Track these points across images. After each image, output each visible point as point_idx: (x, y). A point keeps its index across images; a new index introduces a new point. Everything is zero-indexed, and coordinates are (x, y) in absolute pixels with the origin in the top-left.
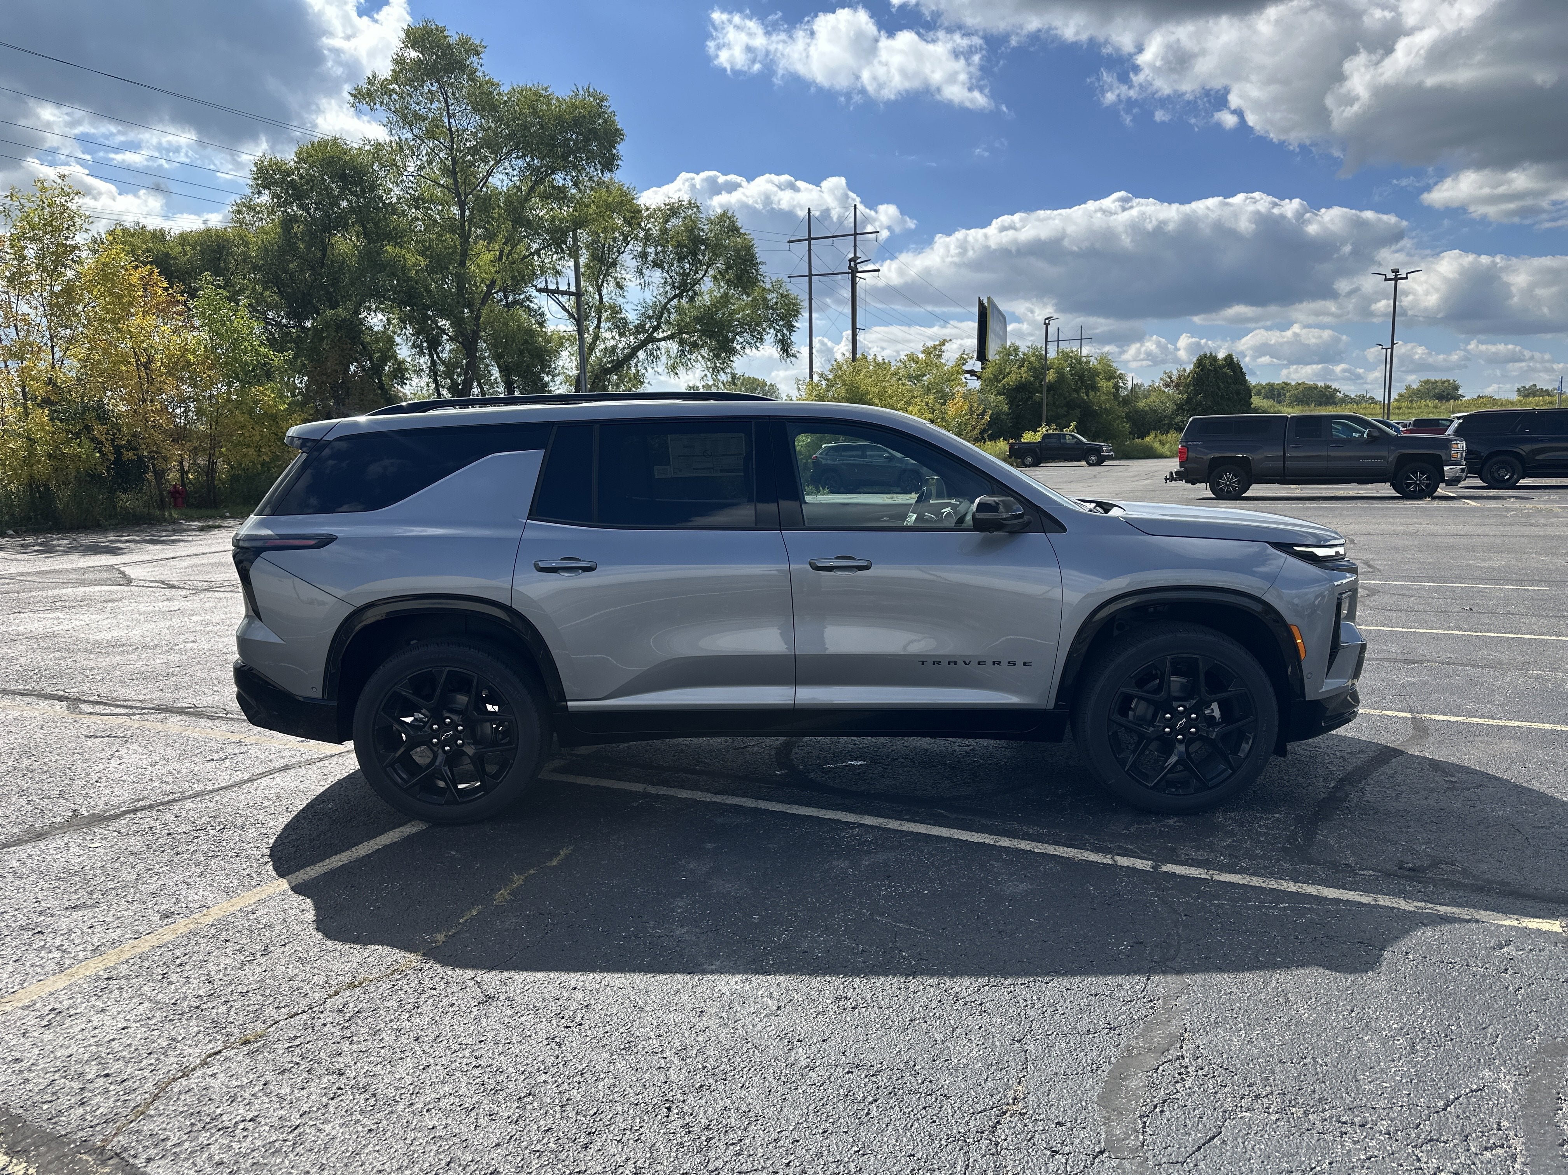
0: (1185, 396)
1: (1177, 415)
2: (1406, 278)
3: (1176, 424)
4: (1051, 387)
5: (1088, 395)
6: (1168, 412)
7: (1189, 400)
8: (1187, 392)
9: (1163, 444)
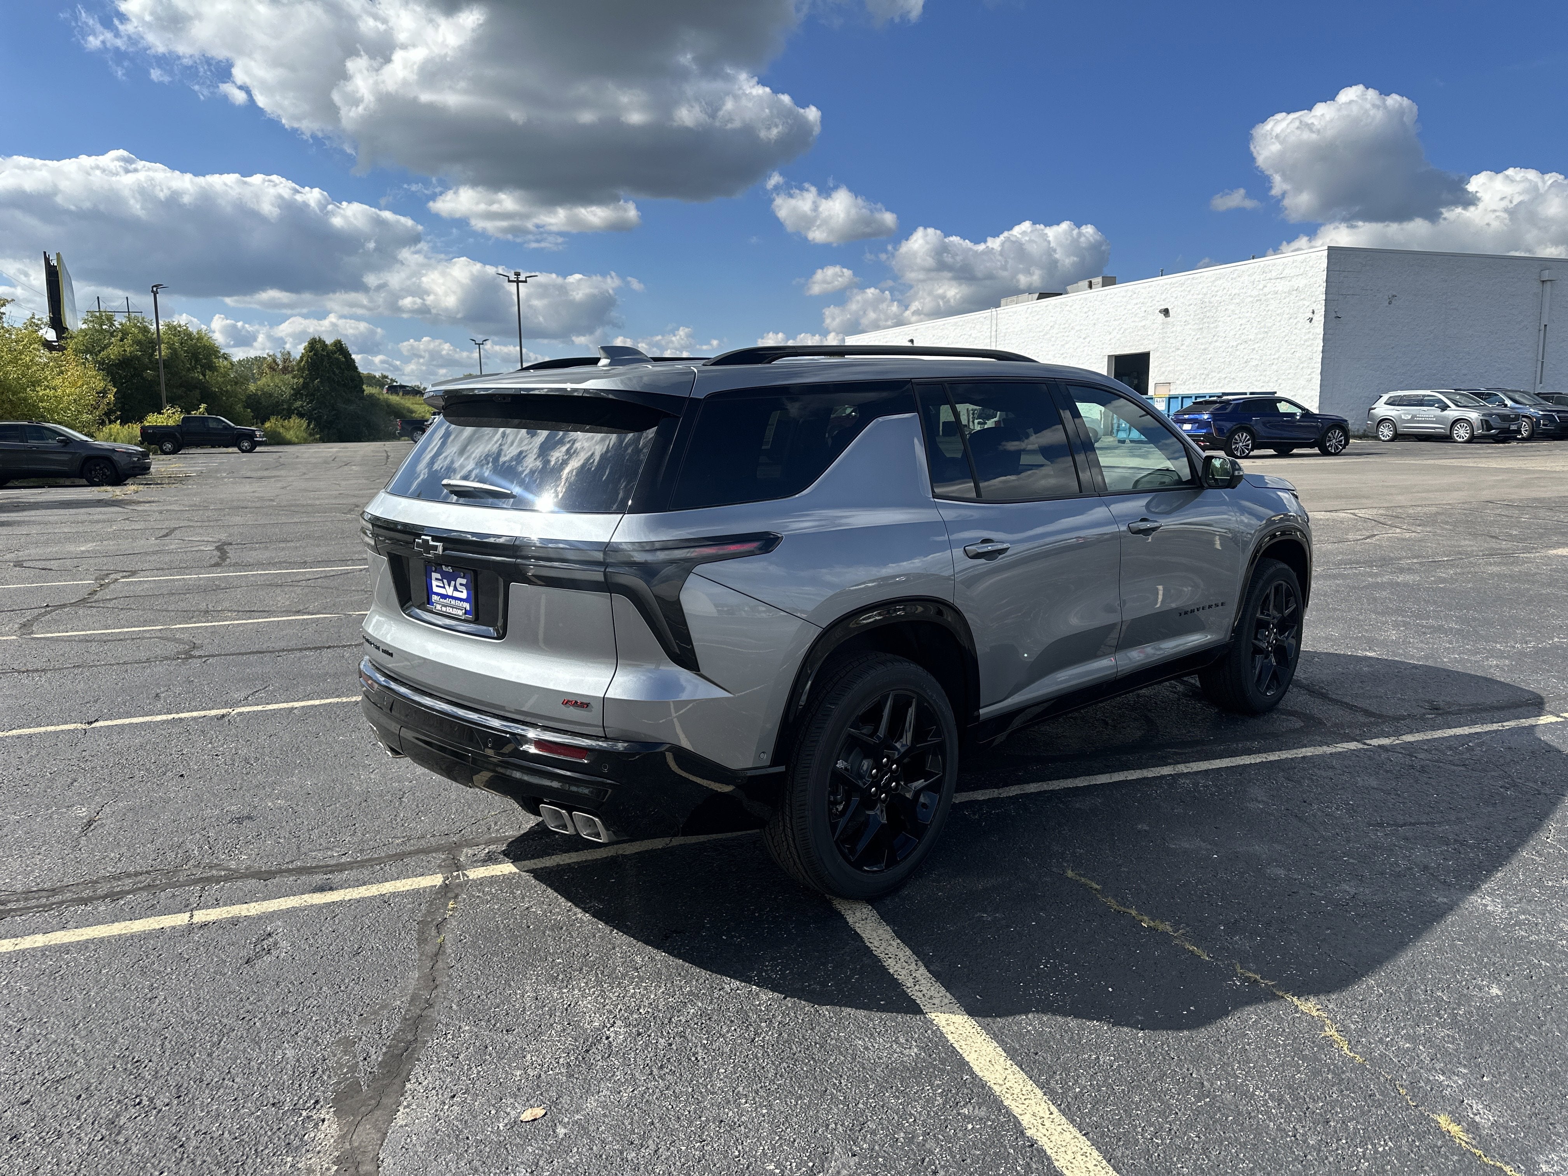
0: (301, 380)
1: (295, 400)
2: (525, 282)
3: (295, 409)
4: (167, 364)
5: (204, 376)
6: (286, 396)
7: (305, 385)
8: (302, 377)
9: (288, 429)
